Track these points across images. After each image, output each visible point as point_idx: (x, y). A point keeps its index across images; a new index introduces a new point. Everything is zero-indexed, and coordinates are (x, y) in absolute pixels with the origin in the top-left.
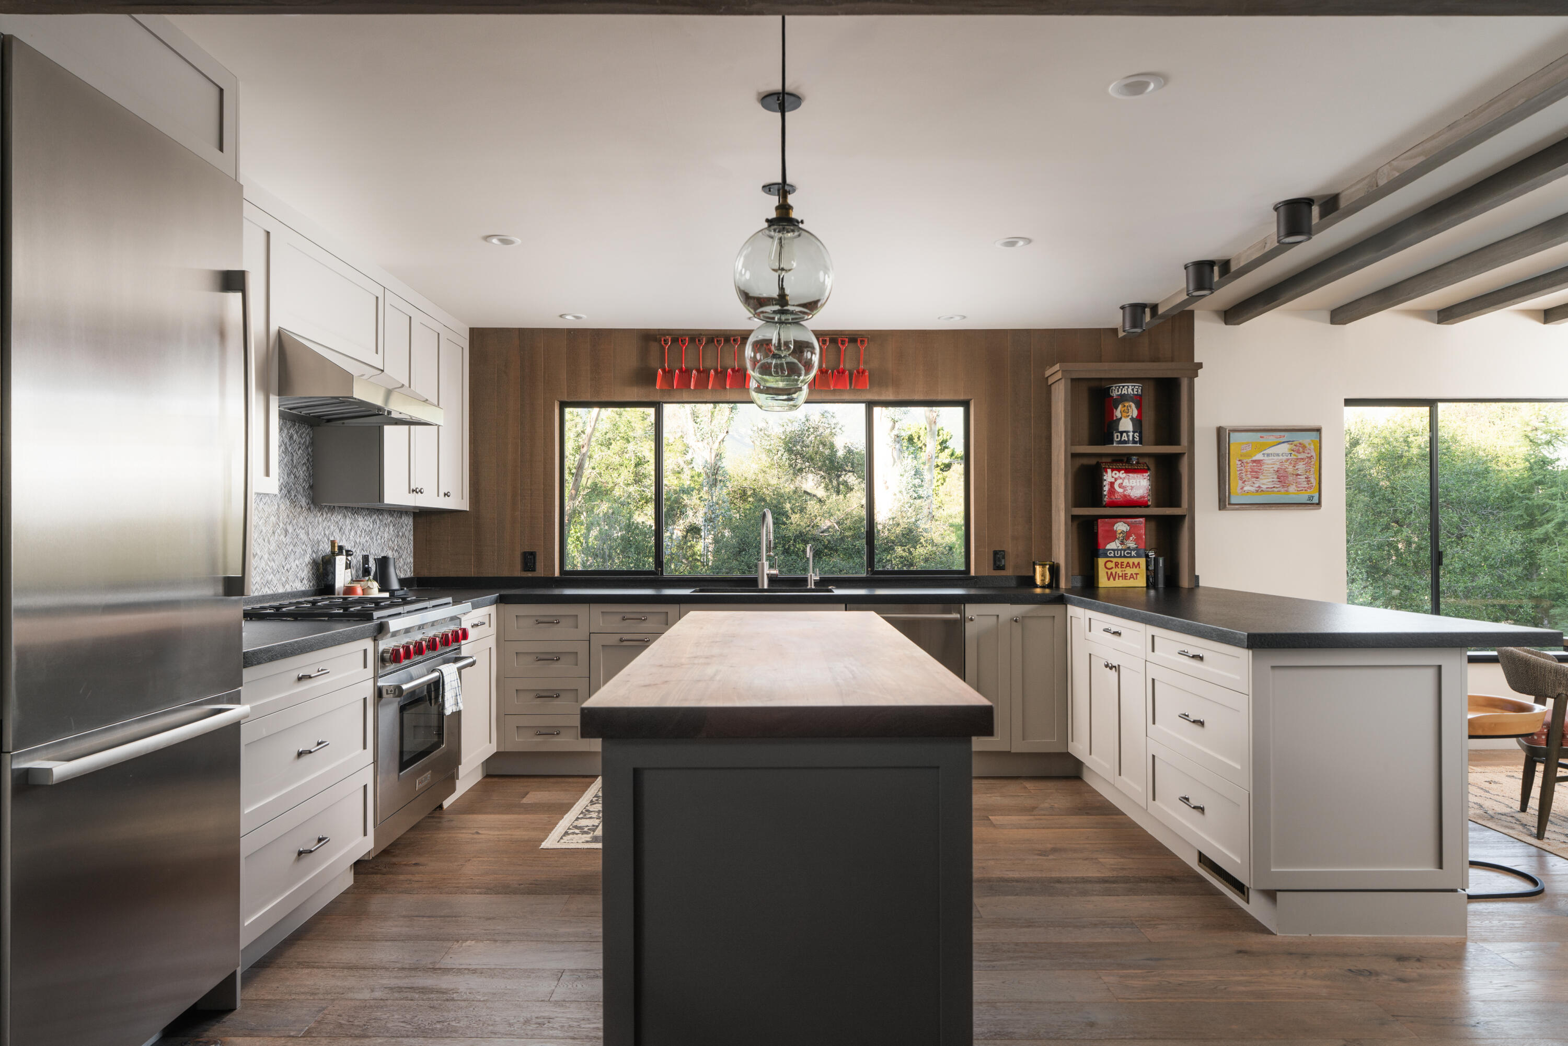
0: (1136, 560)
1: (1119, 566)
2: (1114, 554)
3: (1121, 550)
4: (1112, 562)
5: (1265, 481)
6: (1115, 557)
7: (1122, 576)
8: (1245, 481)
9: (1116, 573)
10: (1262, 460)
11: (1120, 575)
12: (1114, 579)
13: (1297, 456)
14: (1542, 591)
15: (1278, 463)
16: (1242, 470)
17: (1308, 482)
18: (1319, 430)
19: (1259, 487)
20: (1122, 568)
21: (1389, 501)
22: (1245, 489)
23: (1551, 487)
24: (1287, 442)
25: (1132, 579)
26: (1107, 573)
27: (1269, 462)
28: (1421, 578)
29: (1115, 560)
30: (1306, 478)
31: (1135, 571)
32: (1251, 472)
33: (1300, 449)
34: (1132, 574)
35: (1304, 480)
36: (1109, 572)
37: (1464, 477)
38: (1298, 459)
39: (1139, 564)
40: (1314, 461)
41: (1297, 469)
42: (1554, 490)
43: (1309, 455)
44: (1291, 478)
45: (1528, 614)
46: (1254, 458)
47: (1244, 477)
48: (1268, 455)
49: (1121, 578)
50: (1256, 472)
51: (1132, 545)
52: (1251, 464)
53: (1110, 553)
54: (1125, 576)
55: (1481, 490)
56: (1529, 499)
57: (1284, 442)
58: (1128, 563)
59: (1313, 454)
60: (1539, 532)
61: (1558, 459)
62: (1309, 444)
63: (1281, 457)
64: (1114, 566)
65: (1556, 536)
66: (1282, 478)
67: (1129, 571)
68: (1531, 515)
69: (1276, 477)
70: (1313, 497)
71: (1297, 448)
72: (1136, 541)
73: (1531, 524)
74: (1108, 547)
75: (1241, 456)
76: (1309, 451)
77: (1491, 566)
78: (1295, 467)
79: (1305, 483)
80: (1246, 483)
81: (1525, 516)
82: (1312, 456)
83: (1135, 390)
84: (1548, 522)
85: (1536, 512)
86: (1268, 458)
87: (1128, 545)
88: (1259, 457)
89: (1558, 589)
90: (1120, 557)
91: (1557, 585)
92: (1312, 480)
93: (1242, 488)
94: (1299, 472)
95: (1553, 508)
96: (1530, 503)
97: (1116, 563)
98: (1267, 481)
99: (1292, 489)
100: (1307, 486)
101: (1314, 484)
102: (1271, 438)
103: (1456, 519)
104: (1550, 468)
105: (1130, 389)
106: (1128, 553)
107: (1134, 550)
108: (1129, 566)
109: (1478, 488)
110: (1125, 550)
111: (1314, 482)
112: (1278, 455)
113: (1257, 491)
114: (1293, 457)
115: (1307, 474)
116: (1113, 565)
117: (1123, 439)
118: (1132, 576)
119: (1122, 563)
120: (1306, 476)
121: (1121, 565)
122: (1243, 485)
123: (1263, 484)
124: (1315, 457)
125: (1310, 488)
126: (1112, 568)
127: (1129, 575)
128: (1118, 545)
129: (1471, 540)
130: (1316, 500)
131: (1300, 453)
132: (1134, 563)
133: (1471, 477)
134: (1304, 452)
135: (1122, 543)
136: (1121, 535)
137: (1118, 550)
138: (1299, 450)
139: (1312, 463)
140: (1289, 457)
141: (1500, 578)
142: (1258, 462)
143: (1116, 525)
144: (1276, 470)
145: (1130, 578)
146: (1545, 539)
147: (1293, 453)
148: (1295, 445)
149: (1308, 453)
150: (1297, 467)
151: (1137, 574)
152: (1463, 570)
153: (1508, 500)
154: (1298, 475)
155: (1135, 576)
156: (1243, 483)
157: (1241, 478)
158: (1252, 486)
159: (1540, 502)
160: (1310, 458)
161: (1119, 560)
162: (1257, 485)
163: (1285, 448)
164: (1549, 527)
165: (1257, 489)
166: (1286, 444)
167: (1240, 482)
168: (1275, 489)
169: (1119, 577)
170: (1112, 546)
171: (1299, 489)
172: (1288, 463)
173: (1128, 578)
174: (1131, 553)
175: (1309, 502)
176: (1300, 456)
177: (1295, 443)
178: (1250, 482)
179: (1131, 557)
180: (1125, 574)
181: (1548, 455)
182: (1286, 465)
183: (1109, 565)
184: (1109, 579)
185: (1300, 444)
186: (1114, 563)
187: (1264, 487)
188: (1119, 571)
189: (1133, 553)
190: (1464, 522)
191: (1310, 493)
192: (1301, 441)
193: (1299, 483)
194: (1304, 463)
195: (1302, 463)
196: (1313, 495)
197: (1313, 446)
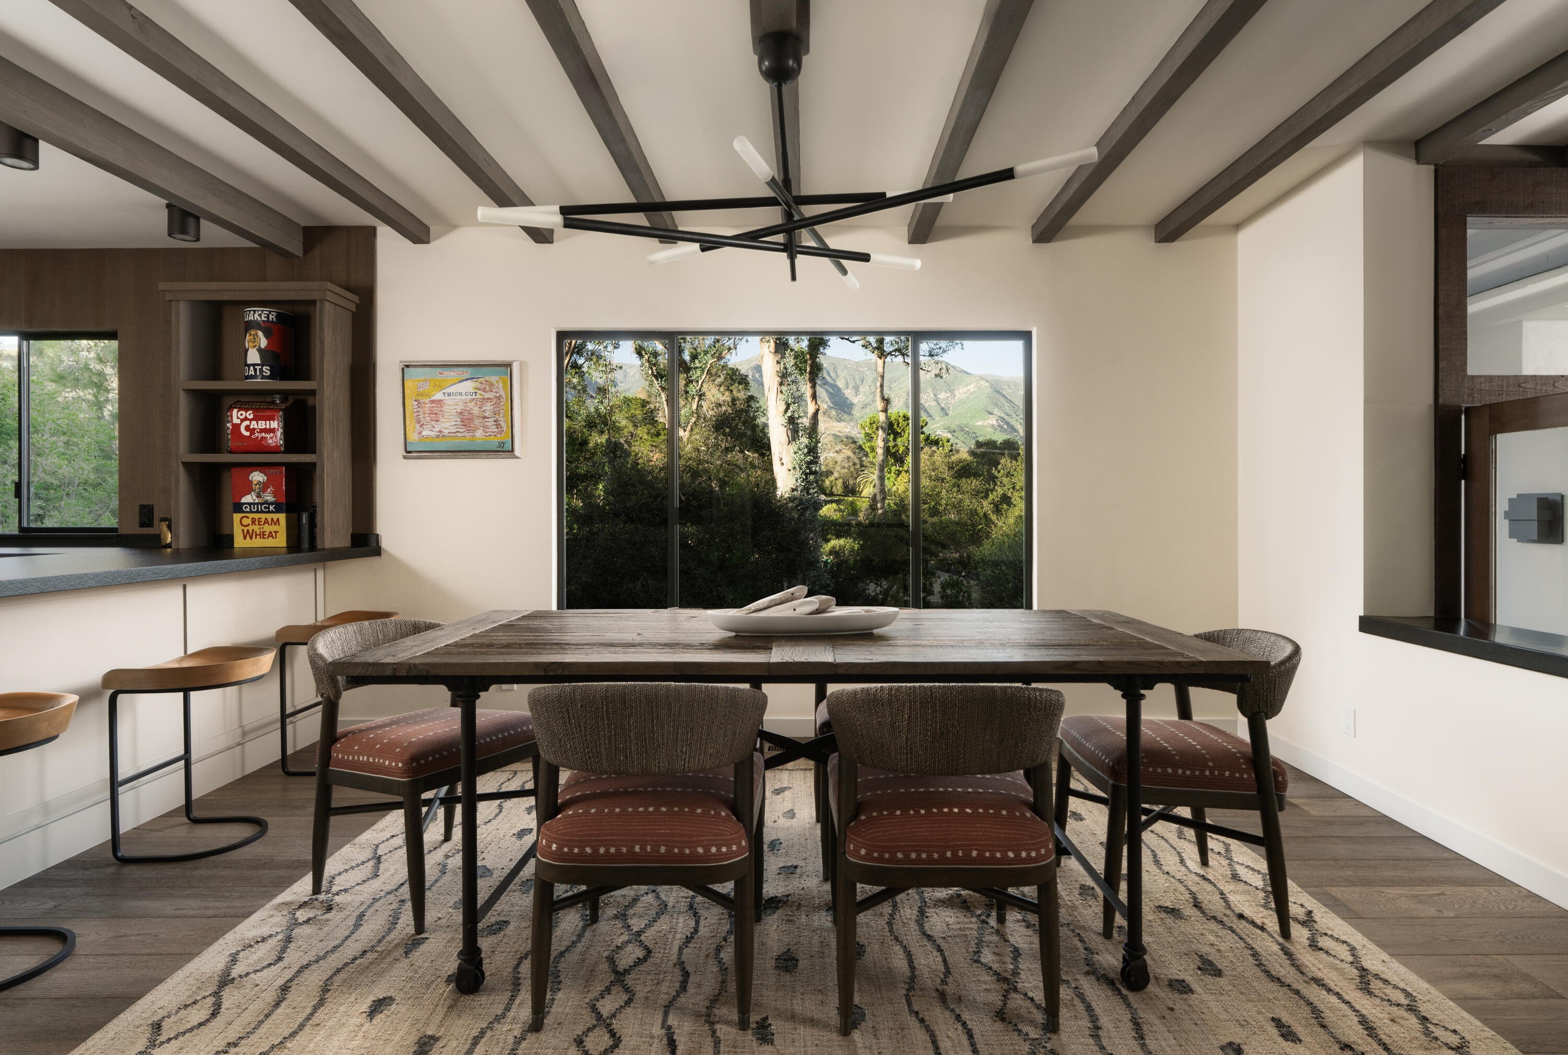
0: (275, 516)
1: (257, 523)
2: (250, 509)
3: (257, 504)
4: (248, 518)
5: (447, 425)
6: (251, 512)
7: (260, 535)
8: (423, 424)
9: (253, 530)
10: (442, 400)
11: (258, 533)
12: (251, 538)
13: (483, 396)
15: (461, 404)
16: (419, 412)
17: (498, 425)
18: (508, 365)
19: (440, 431)
20: (259, 525)
22: (424, 433)
24: (471, 379)
25: (271, 538)
26: (243, 530)
27: (451, 402)
29: (251, 516)
30: (495, 421)
31: (273, 528)
32: (429, 414)
33: (487, 387)
34: (270, 532)
35: (493, 423)
36: (246, 529)
38: (484, 399)
39: (278, 520)
40: (505, 402)
41: (484, 411)
43: (498, 395)
44: (477, 422)
46: (433, 398)
47: (422, 420)
48: (449, 395)
49: (258, 537)
50: (436, 414)
51: (270, 498)
52: (429, 405)
53: (246, 508)
54: (263, 535)
57: (467, 380)
58: (266, 519)
59: (502, 393)
62: (497, 381)
63: (464, 397)
64: (250, 523)
66: (466, 419)
67: (267, 529)
69: (459, 420)
70: (504, 443)
71: (484, 386)
72: (275, 494)
74: (243, 500)
75: (418, 395)
76: (497, 390)
78: (481, 408)
79: (494, 427)
80: (424, 427)
82: (500, 396)
83: (263, 316)
86: (449, 397)
87: (266, 498)
88: (439, 396)
90: (257, 512)
92: (503, 424)
93: (420, 433)
94: (486, 415)
97: (252, 519)
98: (448, 424)
99: (479, 434)
100: (496, 430)
101: (505, 429)
102: (452, 374)
105: (256, 315)
106: (265, 508)
107: (272, 504)
108: (268, 523)
110: (262, 504)
111: (505, 426)
112: (461, 394)
113: (438, 436)
114: (478, 396)
115: (497, 416)
116: (249, 521)
117: (250, 373)
118: (270, 535)
119: (259, 519)
120: (495, 419)
121: (259, 522)
122: (421, 429)
123: (445, 428)
124: (504, 396)
125: (500, 432)
126: (249, 525)
127: (267, 533)
128: (255, 498)
130: (507, 448)
131: (486, 392)
132: (272, 519)
134: (491, 391)
135: (259, 496)
136: (258, 486)
137: (254, 504)
138: (485, 388)
139: (502, 403)
140: (474, 397)
142: (439, 402)
143: (252, 475)
144: (459, 411)
145: (269, 536)
147: (478, 392)
148: (481, 383)
149: (496, 392)
150: (484, 408)
151: (276, 532)
154: (485, 417)
155: (274, 534)
156: (422, 426)
157: (418, 421)
158: (432, 431)
160: (499, 398)
161: (257, 516)
162: (437, 430)
163: (469, 386)
165: (438, 434)
166: (469, 381)
167: (418, 426)
168: (458, 434)
169: (256, 535)
170: (247, 499)
171: (487, 434)
172: (473, 404)
173: (266, 536)
174: (269, 508)
175: (499, 449)
176: (487, 396)
177: (481, 380)
178: (429, 426)
179: (269, 512)
180: (263, 532)
182: (471, 405)
183: (245, 521)
184: (245, 538)
185: (486, 381)
186: (250, 519)
187: (446, 432)
188: (256, 528)
189: (271, 508)
191: (500, 438)
192: (487, 378)
193: (487, 427)
194: (492, 403)
195: (489, 404)
196: (504, 441)
197: (501, 385)
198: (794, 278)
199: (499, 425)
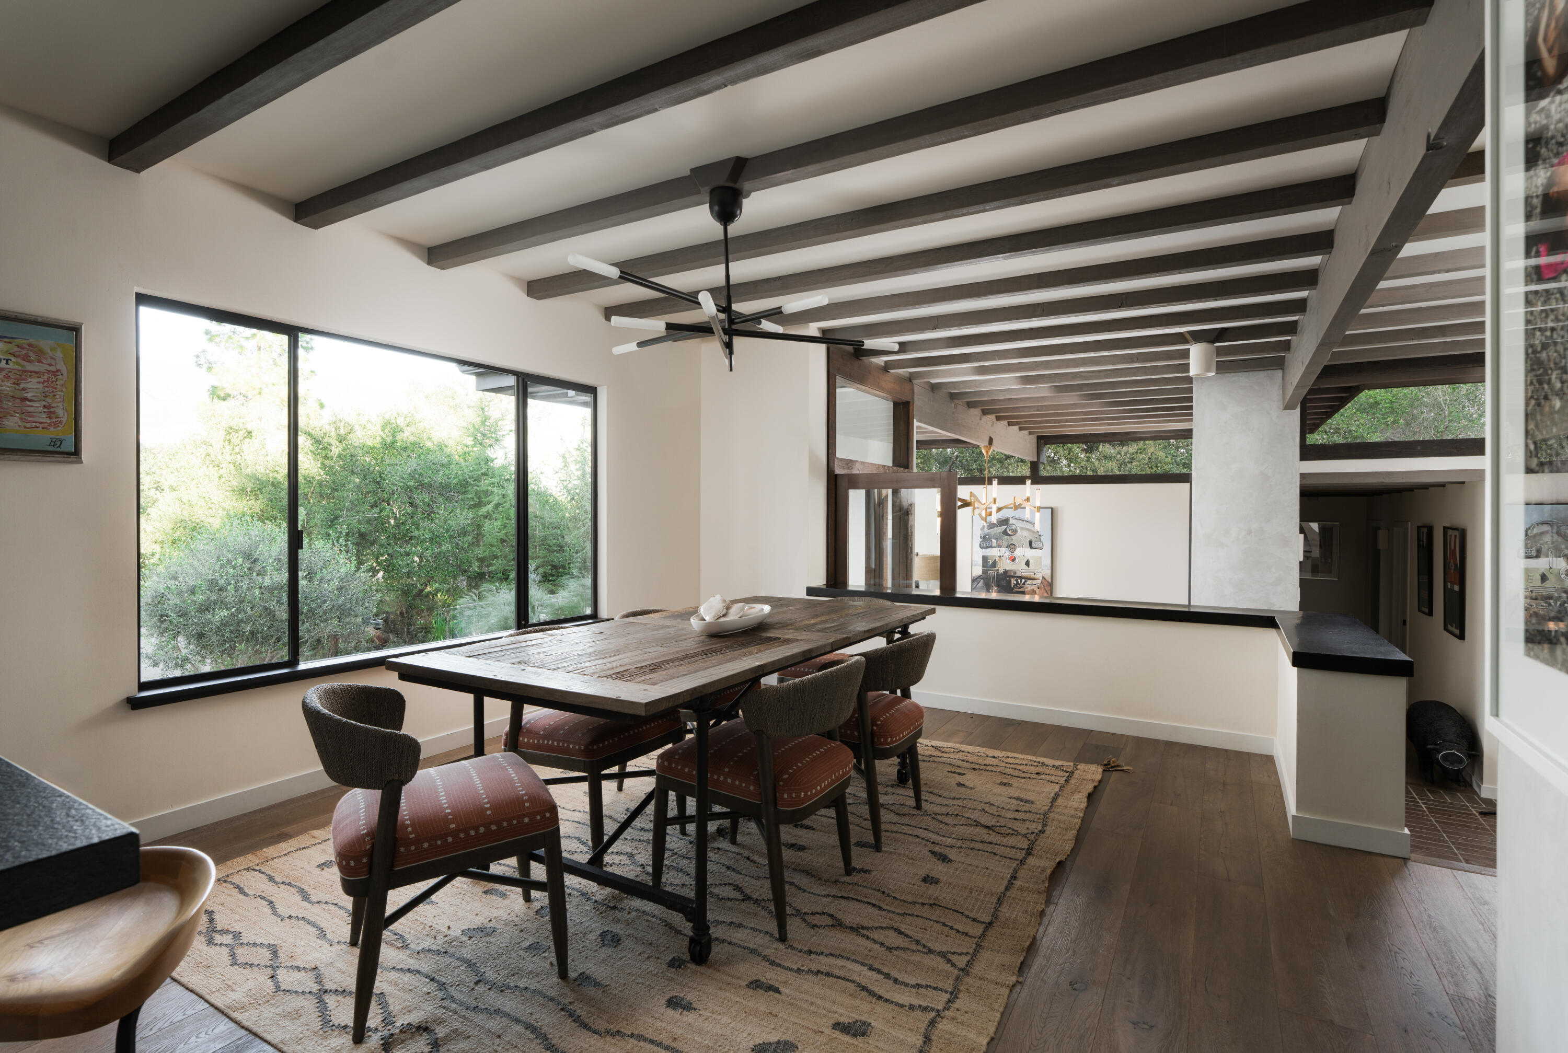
13: (22, 366)
14: (485, 554)
17: (50, 411)
18: (75, 329)
21: (378, 483)
23: (492, 478)
28: (401, 547)
30: (45, 407)
33: (31, 354)
35: (41, 410)
37: (434, 467)
38: (26, 371)
40: (66, 381)
41: (24, 389)
42: (493, 480)
43: (53, 369)
44: (9, 405)
45: (476, 572)
55: (445, 478)
56: (478, 486)
59: (61, 367)
60: (484, 510)
61: (496, 458)
62: (52, 349)
65: (494, 513)
68: (479, 498)
70: (60, 442)
71: (24, 353)
73: (479, 505)
76: (50, 361)
77: (451, 537)
78: (18, 384)
79: (44, 416)
81: (475, 499)
82: (58, 370)
84: (489, 503)
85: (482, 496)
89: (494, 552)
91: (494, 549)
92: (60, 412)
94: (29, 395)
95: (492, 493)
96: (478, 488)
99: (14, 424)
100: (48, 420)
101: (64, 420)
103: (427, 500)
104: (492, 464)
109: (444, 475)
111: (64, 416)
114: (11, 365)
115: (48, 399)
120: (44, 403)
124: (64, 373)
125: (54, 425)
129: (438, 516)
130: (69, 446)
131: (28, 361)
133: (439, 467)
134: (39, 361)
138: (27, 355)
139: (59, 382)
140: (4, 365)
141: (457, 544)
146: (487, 516)
147: (13, 359)
148: (19, 347)
149: (50, 365)
150: (22, 386)
152: (432, 539)
153: (463, 486)
154: (26, 399)
159: (485, 489)
160: (54, 373)
164: (490, 507)
171: (28, 425)
175: (51, 449)
176: (30, 367)
177: (18, 341)
181: (490, 455)
185: (30, 345)
190: (434, 502)
191: (53, 433)
192: (32, 341)
193: (29, 414)
194: (40, 380)
195: (35, 380)
196: (62, 438)
197: (59, 354)
198: (731, 370)
199: (54, 413)
